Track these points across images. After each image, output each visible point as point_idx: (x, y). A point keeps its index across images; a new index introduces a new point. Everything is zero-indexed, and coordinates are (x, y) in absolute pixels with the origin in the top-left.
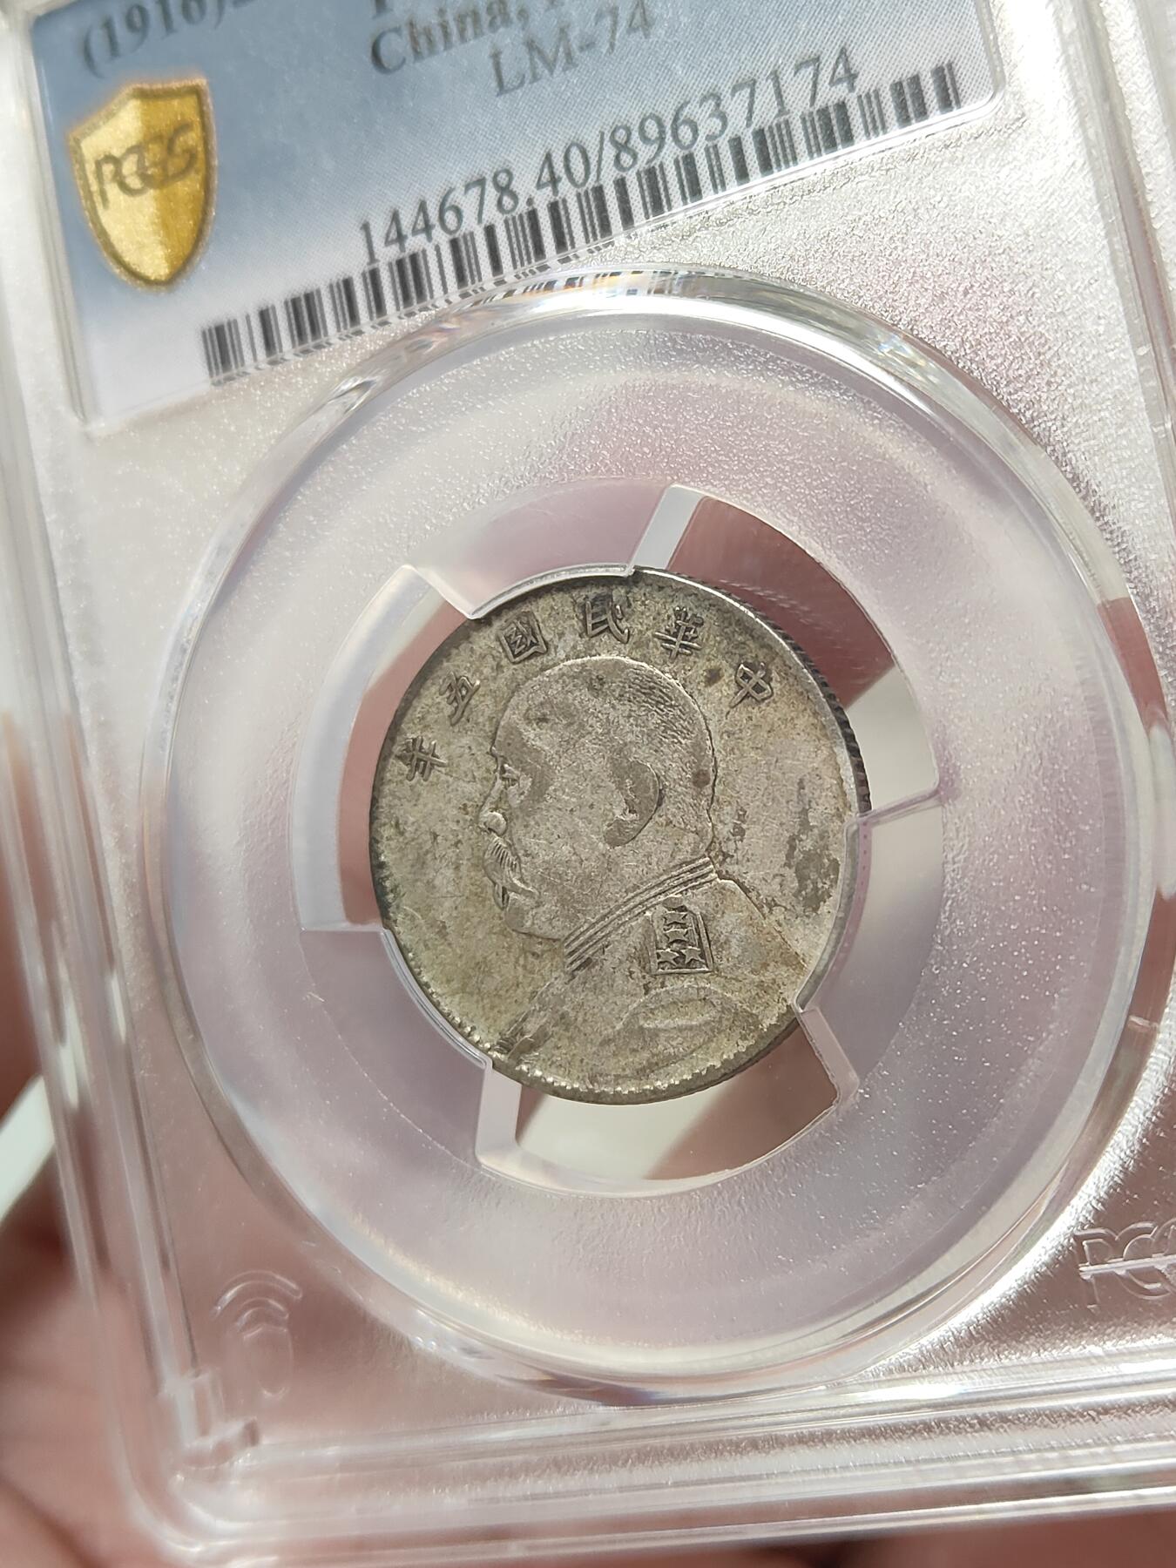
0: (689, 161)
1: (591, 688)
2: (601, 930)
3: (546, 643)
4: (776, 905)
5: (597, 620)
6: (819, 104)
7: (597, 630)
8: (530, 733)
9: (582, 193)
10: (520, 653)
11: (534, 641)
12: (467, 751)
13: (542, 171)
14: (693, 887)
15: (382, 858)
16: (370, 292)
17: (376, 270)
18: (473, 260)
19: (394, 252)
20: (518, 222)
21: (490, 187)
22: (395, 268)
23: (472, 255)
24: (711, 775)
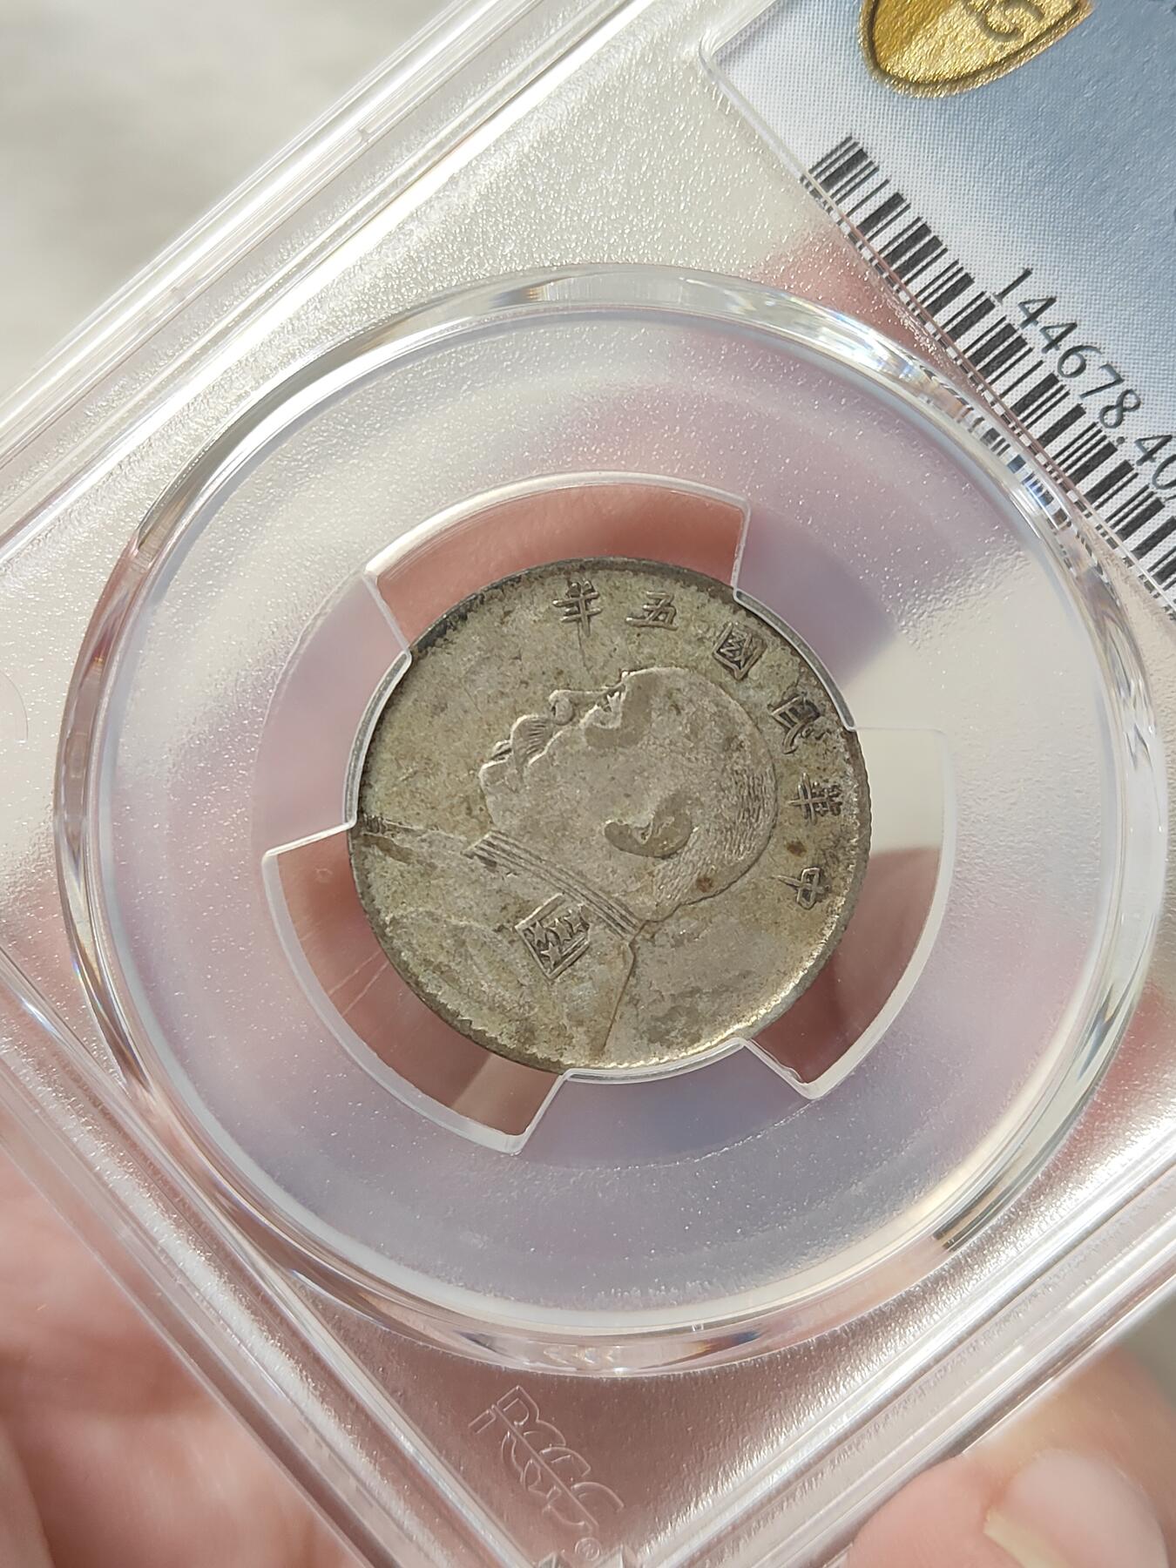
1: (729, 740)
2: (526, 861)
3: (746, 675)
5: (790, 715)
7: (779, 719)
8: (658, 701)
9: (1149, 490)
10: (723, 655)
11: (742, 663)
12: (612, 649)
13: (1153, 438)
14: (610, 926)
15: (469, 615)
16: (969, 311)
17: (992, 306)
18: (1044, 408)
19: (1017, 318)
20: (1098, 438)
21: (1119, 389)
22: (1002, 326)
23: (1049, 404)
24: (712, 891)
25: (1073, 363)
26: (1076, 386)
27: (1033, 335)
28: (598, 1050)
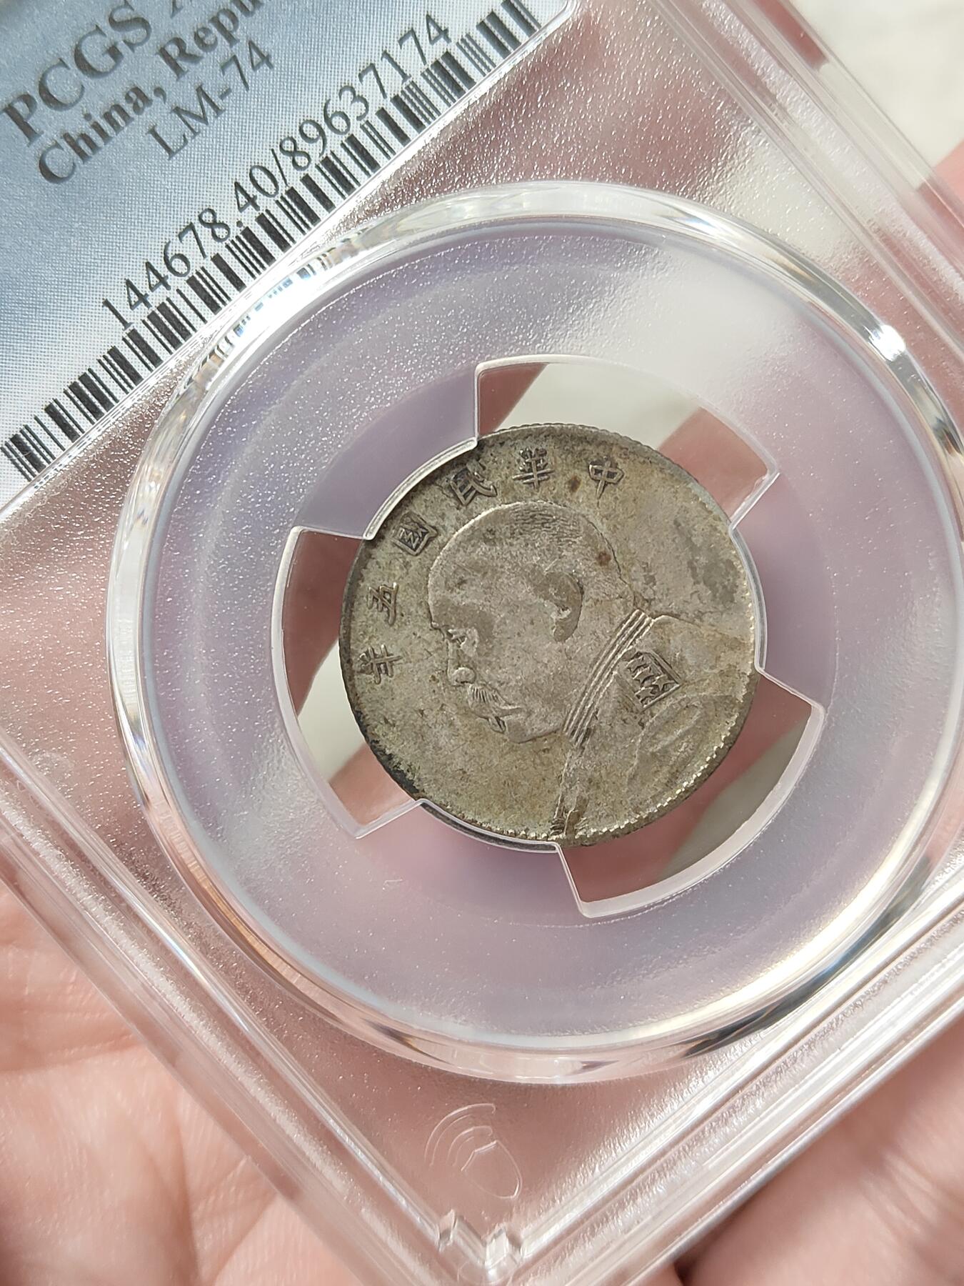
0: (352, 140)
1: (486, 541)
2: (586, 703)
3: (434, 528)
4: (703, 614)
5: (465, 491)
7: (469, 498)
8: (457, 597)
9: (280, 200)
10: (418, 546)
11: (424, 531)
12: (414, 637)
13: (237, 197)
14: (638, 635)
15: (388, 752)
16: (138, 350)
17: (134, 332)
18: (215, 287)
19: (143, 311)
20: (238, 243)
21: (198, 226)
22: (149, 323)
23: (212, 284)
24: (609, 552)
25: (178, 265)
26: (197, 262)
27: (156, 298)
28: (738, 644)
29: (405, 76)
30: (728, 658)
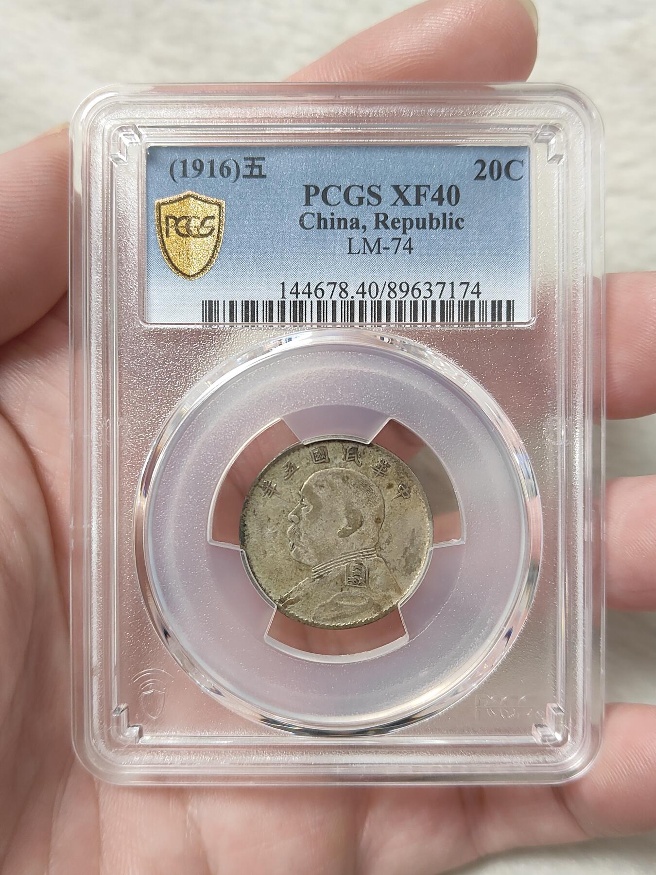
0: (416, 303)
1: (343, 479)
2: (329, 566)
3: (329, 459)
4: (396, 570)
5: (351, 456)
6: (466, 299)
7: (350, 460)
8: (315, 490)
9: (373, 301)
10: (318, 460)
11: (325, 457)
12: (289, 490)
13: (360, 288)
14: (367, 558)
15: (245, 523)
16: (280, 309)
17: (284, 301)
18: (325, 311)
19: (293, 298)
20: (346, 303)
21: (337, 286)
22: (292, 303)
23: (325, 309)
24: (382, 520)
25: (319, 293)
26: (327, 297)
27: (302, 297)
28: (399, 591)
29: (452, 297)
30: (392, 593)
